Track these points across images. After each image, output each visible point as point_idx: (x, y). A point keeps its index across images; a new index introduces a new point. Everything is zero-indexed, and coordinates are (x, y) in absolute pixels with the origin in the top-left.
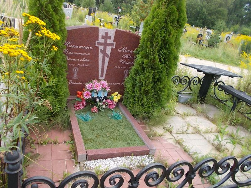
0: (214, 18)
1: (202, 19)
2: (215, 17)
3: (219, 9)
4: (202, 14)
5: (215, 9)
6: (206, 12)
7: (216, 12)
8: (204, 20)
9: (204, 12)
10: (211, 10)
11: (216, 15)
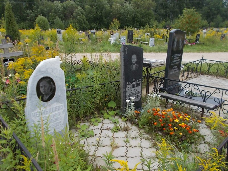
0: (147, 20)
1: (138, 22)
2: (147, 18)
3: (148, 12)
4: (137, 17)
5: (146, 12)
6: (140, 16)
7: (147, 14)
8: (139, 23)
9: (139, 16)
10: (143, 14)
11: (148, 17)
